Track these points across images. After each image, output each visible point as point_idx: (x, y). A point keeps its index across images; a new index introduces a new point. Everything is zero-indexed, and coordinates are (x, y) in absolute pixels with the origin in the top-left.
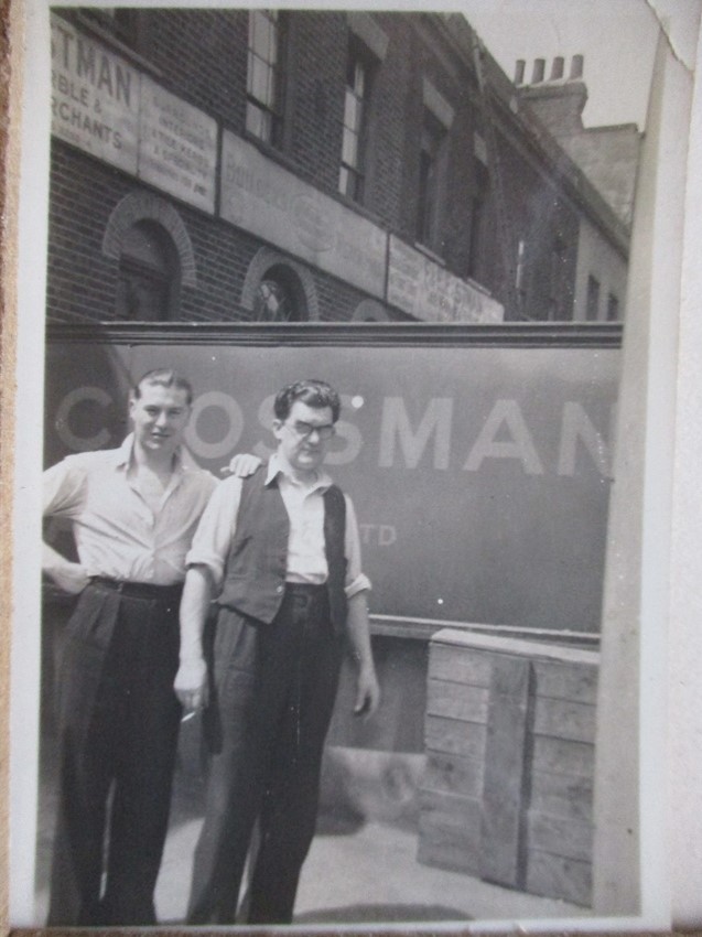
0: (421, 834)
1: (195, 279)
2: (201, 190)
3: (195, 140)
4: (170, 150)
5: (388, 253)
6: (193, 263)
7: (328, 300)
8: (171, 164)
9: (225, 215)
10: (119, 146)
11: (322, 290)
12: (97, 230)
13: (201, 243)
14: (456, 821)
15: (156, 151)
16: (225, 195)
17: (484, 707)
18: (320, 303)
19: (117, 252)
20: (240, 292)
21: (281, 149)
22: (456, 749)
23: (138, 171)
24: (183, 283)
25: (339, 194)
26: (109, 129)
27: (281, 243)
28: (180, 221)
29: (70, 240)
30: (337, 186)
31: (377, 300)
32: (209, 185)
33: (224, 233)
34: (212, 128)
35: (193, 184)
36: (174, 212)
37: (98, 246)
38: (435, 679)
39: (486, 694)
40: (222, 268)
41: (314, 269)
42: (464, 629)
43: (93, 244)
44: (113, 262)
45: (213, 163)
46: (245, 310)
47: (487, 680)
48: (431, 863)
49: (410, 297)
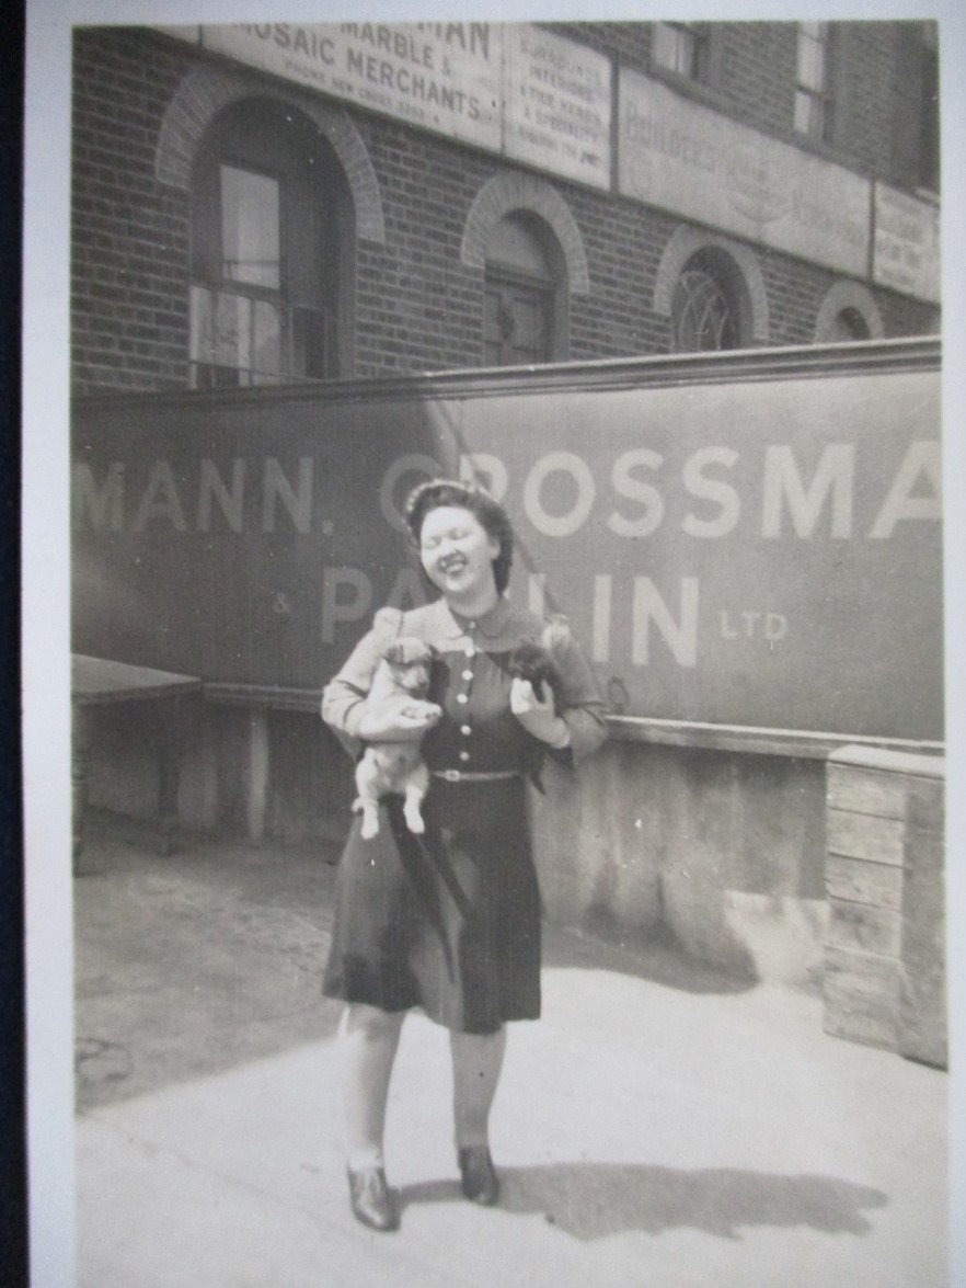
0: (826, 999)
1: (588, 281)
2: (590, 158)
3: (580, 91)
4: (546, 109)
5: (873, 211)
6: (584, 261)
7: (782, 289)
8: (547, 130)
9: (626, 188)
10: (476, 115)
11: (772, 276)
12: (450, 233)
13: (595, 232)
14: (872, 987)
15: (527, 114)
16: (626, 160)
17: (899, 846)
18: (769, 295)
19: (483, 260)
20: (651, 293)
21: (704, 83)
22: (865, 898)
23: (503, 145)
24: (573, 290)
25: (794, 134)
26: (461, 95)
27: (706, 217)
28: (564, 206)
29: (417, 250)
30: (791, 123)
31: (858, 280)
32: (602, 150)
33: (626, 213)
34: (603, 67)
35: (579, 152)
36: (555, 193)
37: (456, 255)
38: (836, 808)
39: (900, 828)
40: (624, 263)
41: (759, 248)
42: (876, 745)
43: (448, 251)
44: (476, 272)
45: (605, 116)
46: (660, 317)
47: (901, 810)
48: (841, 1034)
49: (910, 271)
